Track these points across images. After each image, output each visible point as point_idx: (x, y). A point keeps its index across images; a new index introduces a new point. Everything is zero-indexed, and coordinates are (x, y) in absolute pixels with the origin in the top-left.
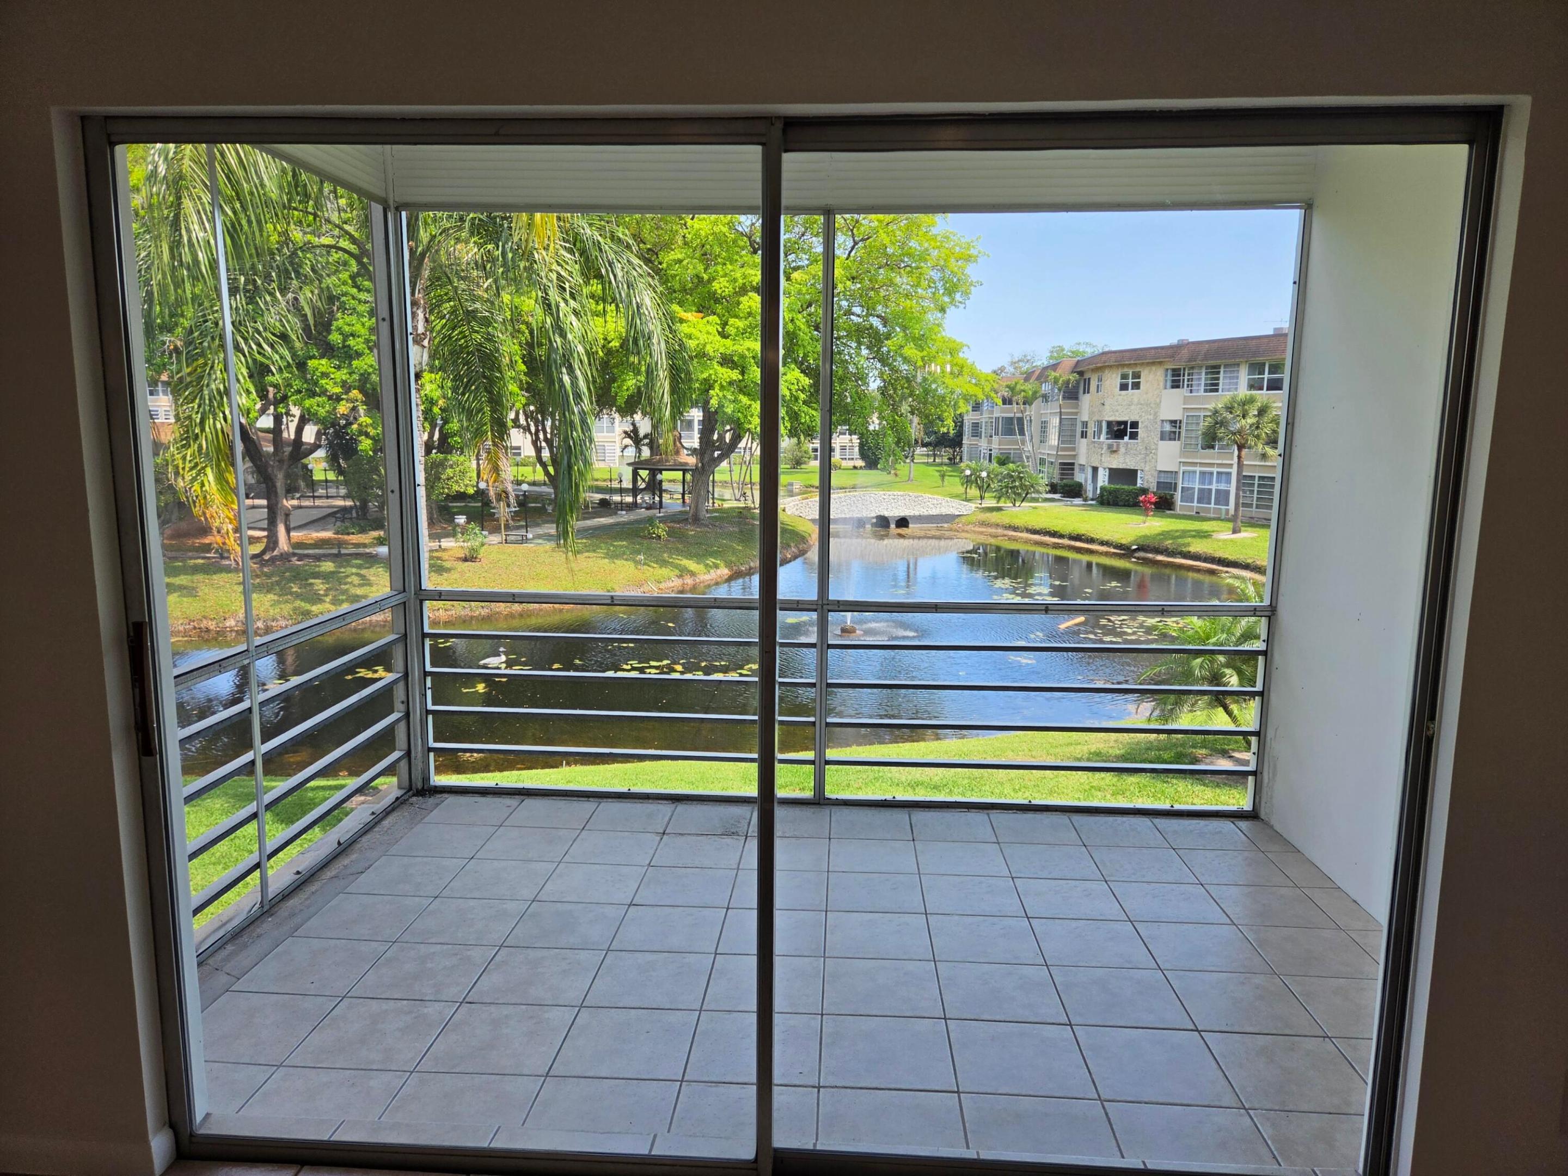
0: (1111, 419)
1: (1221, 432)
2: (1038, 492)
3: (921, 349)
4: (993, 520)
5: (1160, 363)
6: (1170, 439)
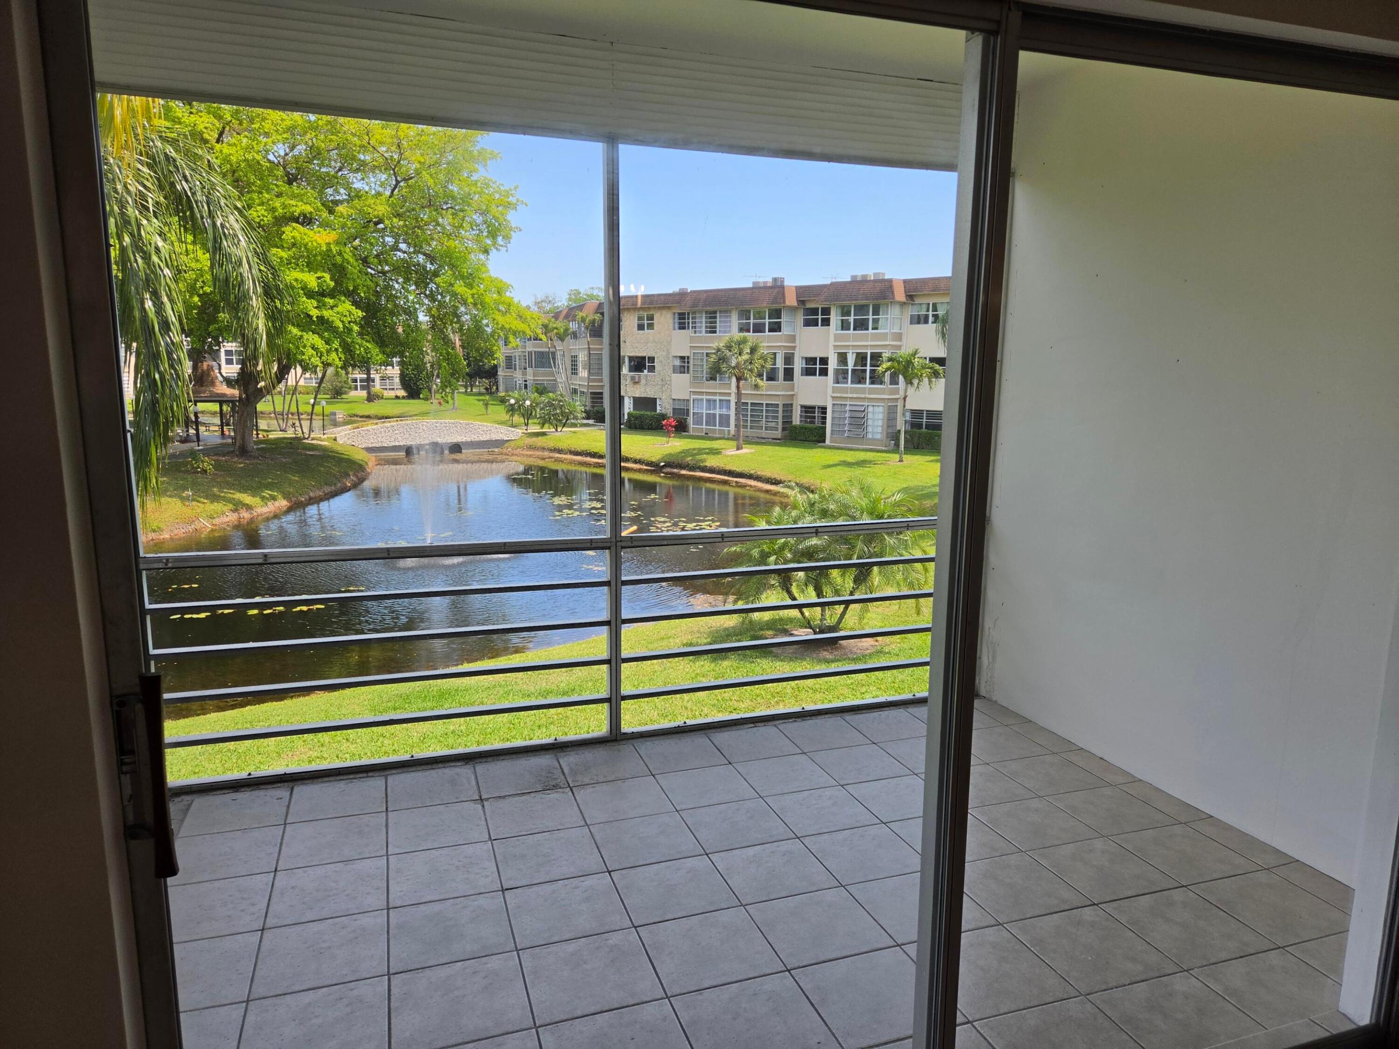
0: (631, 355)
1: (724, 367)
2: (576, 418)
3: (470, 286)
4: (539, 444)
5: (669, 308)
6: (681, 373)
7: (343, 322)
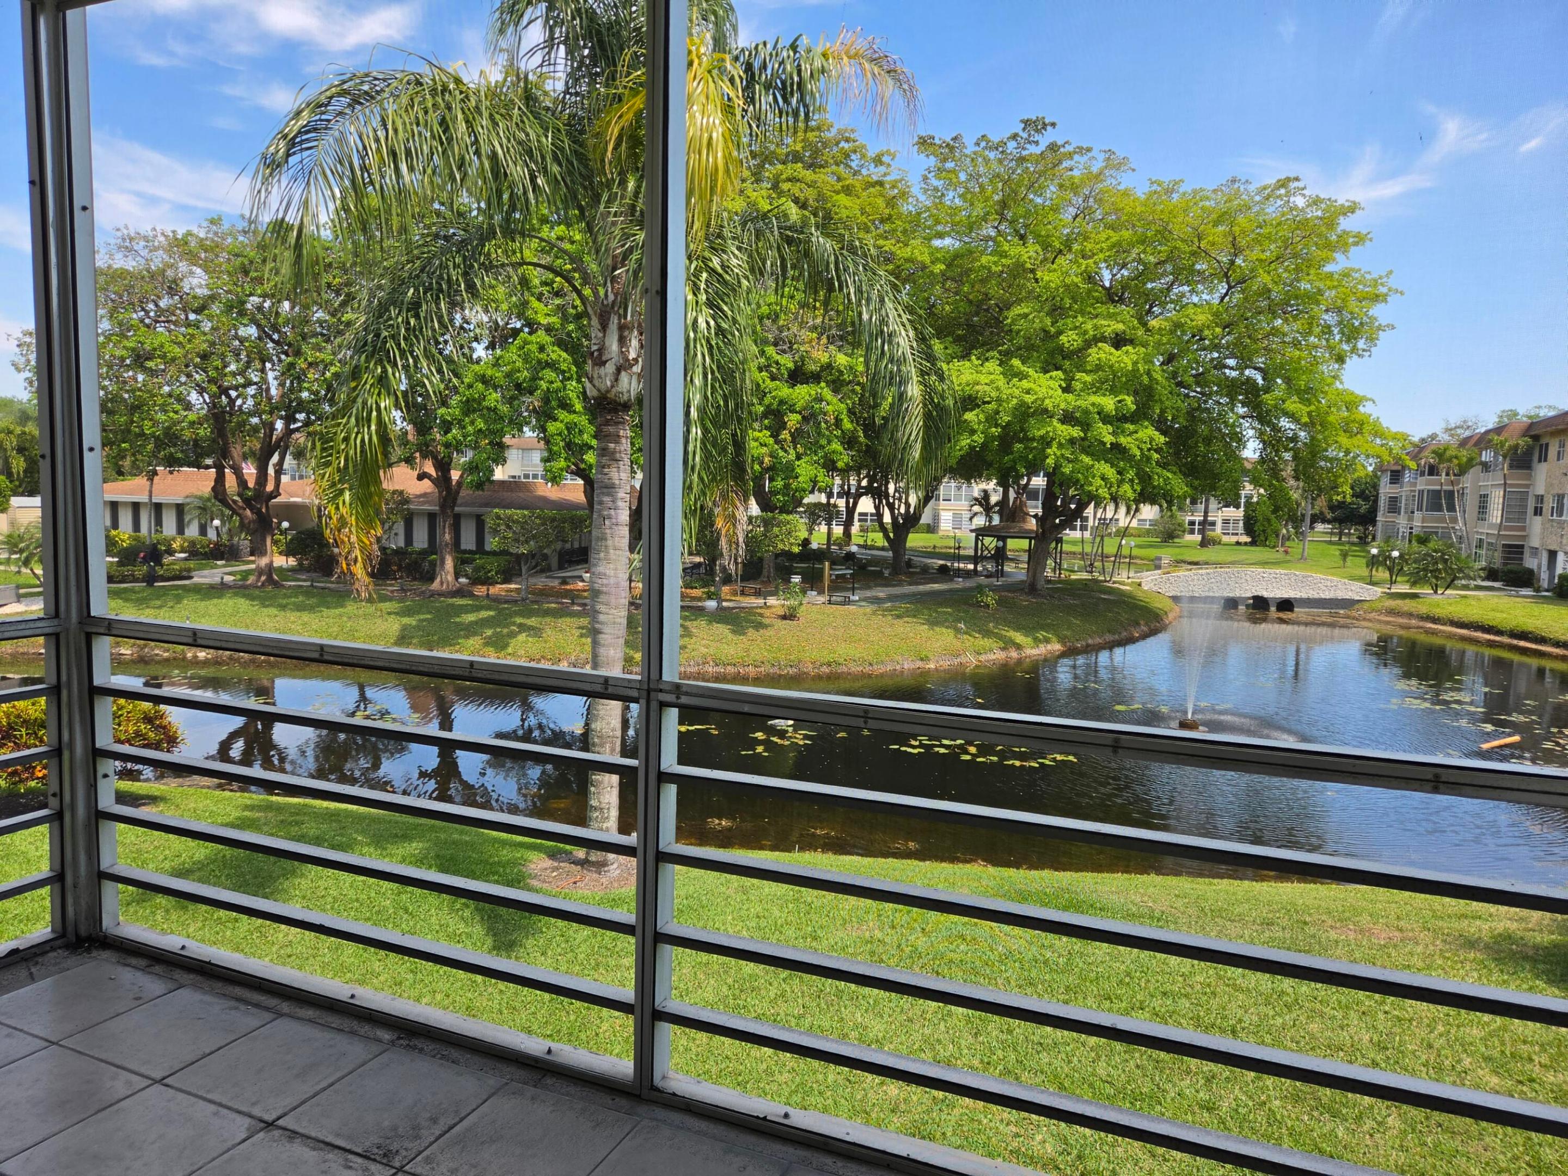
2: (1469, 577)
3: (1308, 402)
4: (1406, 609)
7: (1141, 450)
